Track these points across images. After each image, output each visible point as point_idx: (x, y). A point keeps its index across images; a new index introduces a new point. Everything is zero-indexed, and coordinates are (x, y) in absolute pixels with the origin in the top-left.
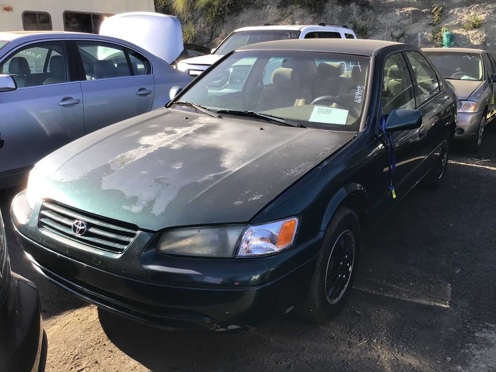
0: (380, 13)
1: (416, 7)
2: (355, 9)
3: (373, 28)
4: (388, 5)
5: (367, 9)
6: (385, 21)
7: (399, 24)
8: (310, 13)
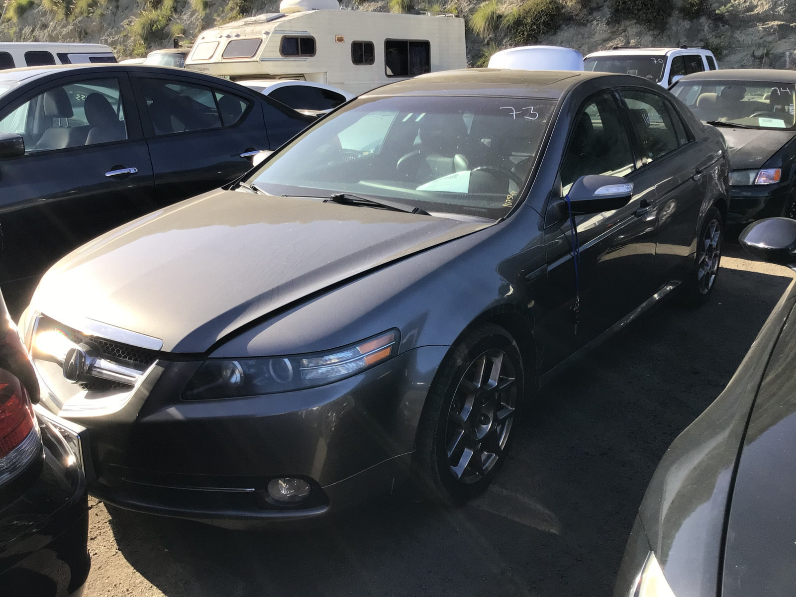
0: (738, 29)
1: (783, 21)
2: (707, 25)
3: (729, 46)
4: (746, 19)
5: (721, 25)
6: (744, 38)
7: (761, 41)
8: (649, 30)
